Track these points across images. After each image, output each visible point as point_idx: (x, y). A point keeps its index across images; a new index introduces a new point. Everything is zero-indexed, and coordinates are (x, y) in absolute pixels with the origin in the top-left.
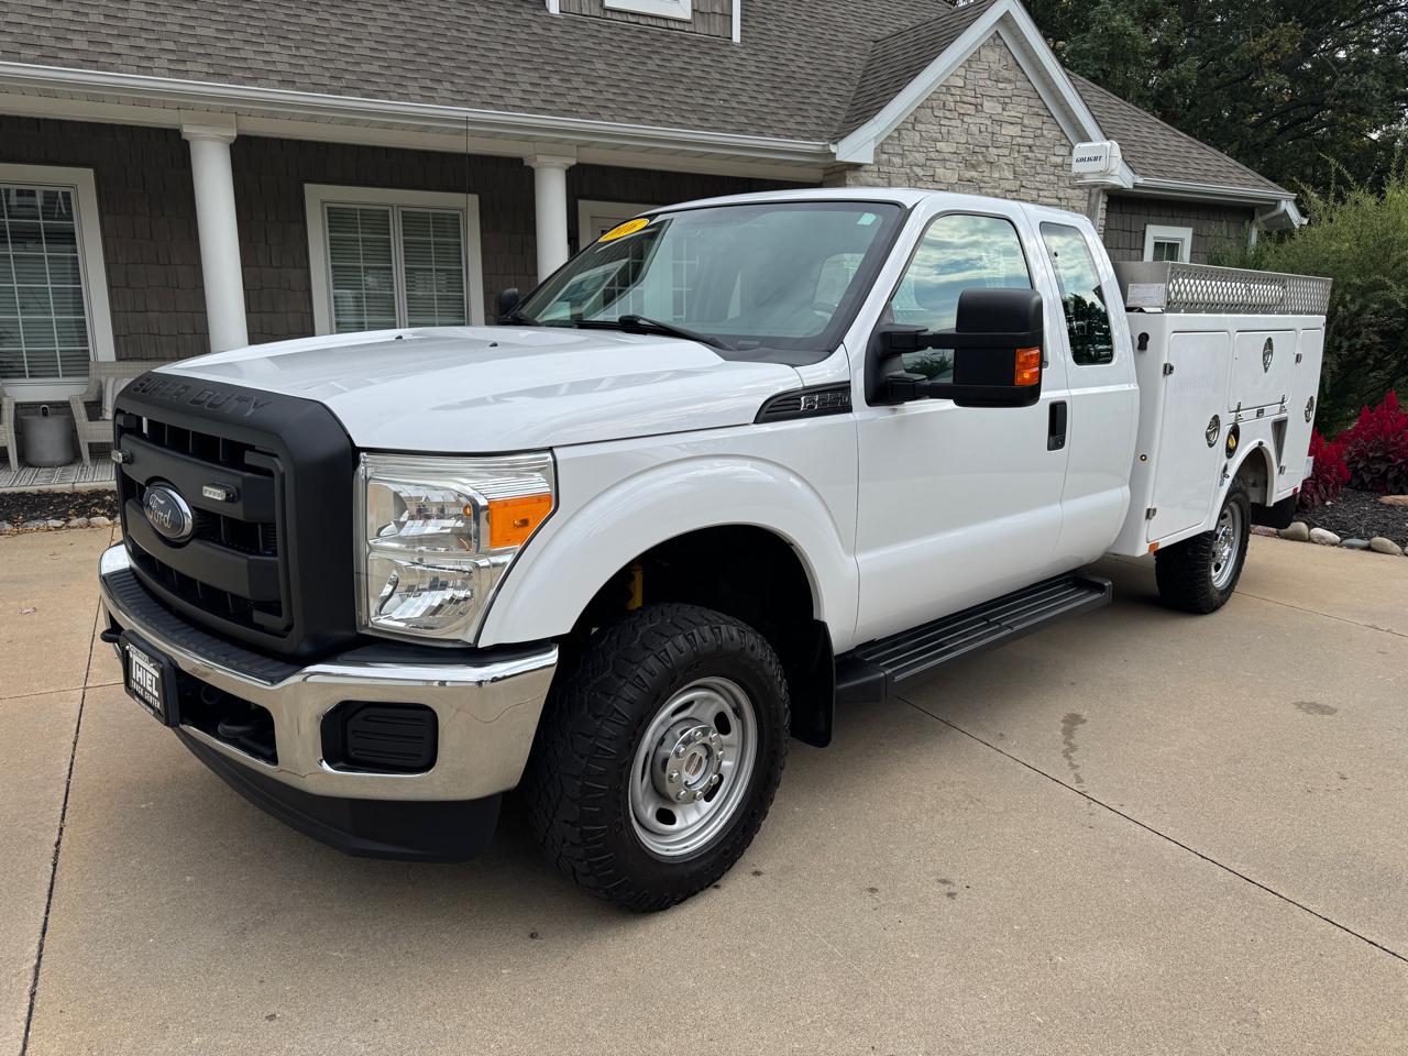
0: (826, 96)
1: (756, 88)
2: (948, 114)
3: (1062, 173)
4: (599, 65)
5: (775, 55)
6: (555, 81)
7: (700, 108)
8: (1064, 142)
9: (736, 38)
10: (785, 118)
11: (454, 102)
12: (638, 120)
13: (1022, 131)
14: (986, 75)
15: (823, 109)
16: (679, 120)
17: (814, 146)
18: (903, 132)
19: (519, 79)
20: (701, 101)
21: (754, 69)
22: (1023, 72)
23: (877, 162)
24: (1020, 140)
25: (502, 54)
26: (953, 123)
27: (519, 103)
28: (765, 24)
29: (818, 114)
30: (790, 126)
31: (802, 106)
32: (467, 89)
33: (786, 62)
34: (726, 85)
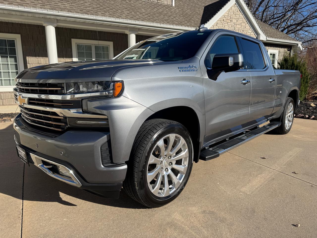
0: (195, 18)
1: (179, 16)
2: (224, 22)
4: (143, 10)
5: (182, 9)
6: (133, 13)
7: (167, 20)
8: (250, 29)
9: (174, 5)
10: (187, 23)
13: (241, 26)
14: (233, 13)
18: (214, 26)
19: (125, 12)
20: (167, 19)
21: (178, 12)
22: (241, 13)
24: (241, 29)
25: (120, 7)
26: (226, 24)
27: (125, 18)
28: (179, 2)
29: (194, 22)
30: (188, 24)
31: (190, 20)
32: (113, 14)
33: (185, 11)
34: (172, 15)
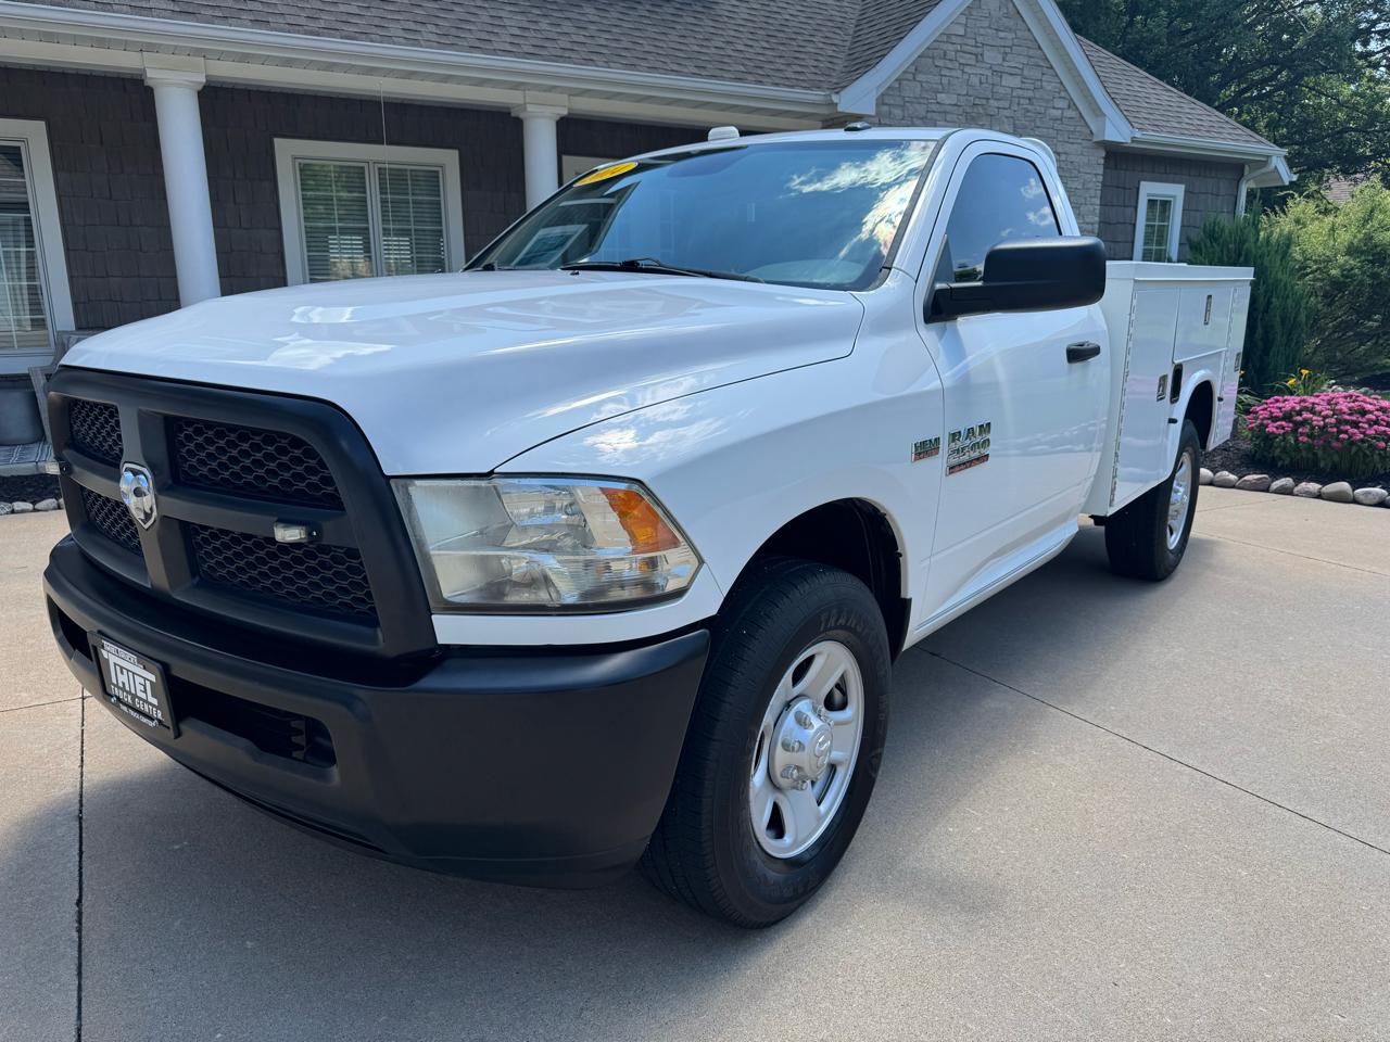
0: (821, 45)
1: (750, 36)
2: (949, 64)
3: (1060, 127)
6: (545, 25)
7: (696, 55)
8: (1063, 94)
10: (782, 67)
11: (441, 45)
12: (633, 66)
13: (1023, 82)
14: (986, 24)
15: (820, 58)
16: (675, 67)
17: (816, 96)
18: (904, 82)
19: (508, 22)
20: (698, 49)
22: (1024, 21)
23: (878, 114)
24: (1020, 92)
26: (954, 73)
27: (509, 48)
29: (816, 63)
30: (788, 75)
31: (798, 55)
32: (454, 32)
33: (779, 10)
34: (720, 32)
